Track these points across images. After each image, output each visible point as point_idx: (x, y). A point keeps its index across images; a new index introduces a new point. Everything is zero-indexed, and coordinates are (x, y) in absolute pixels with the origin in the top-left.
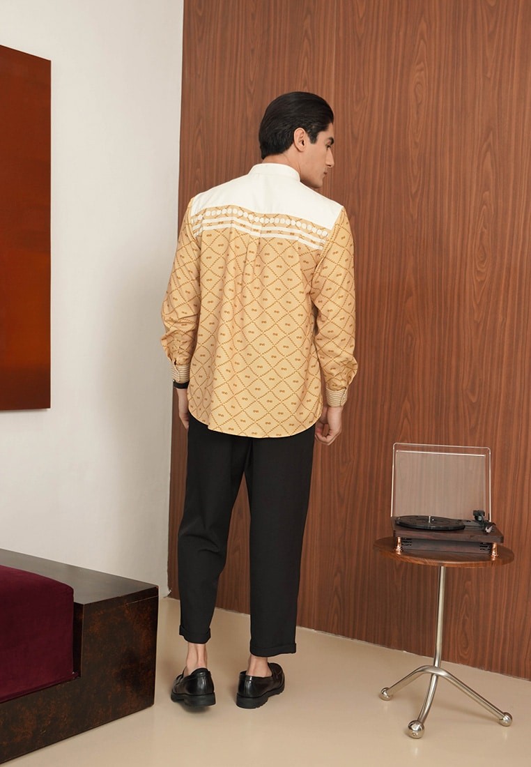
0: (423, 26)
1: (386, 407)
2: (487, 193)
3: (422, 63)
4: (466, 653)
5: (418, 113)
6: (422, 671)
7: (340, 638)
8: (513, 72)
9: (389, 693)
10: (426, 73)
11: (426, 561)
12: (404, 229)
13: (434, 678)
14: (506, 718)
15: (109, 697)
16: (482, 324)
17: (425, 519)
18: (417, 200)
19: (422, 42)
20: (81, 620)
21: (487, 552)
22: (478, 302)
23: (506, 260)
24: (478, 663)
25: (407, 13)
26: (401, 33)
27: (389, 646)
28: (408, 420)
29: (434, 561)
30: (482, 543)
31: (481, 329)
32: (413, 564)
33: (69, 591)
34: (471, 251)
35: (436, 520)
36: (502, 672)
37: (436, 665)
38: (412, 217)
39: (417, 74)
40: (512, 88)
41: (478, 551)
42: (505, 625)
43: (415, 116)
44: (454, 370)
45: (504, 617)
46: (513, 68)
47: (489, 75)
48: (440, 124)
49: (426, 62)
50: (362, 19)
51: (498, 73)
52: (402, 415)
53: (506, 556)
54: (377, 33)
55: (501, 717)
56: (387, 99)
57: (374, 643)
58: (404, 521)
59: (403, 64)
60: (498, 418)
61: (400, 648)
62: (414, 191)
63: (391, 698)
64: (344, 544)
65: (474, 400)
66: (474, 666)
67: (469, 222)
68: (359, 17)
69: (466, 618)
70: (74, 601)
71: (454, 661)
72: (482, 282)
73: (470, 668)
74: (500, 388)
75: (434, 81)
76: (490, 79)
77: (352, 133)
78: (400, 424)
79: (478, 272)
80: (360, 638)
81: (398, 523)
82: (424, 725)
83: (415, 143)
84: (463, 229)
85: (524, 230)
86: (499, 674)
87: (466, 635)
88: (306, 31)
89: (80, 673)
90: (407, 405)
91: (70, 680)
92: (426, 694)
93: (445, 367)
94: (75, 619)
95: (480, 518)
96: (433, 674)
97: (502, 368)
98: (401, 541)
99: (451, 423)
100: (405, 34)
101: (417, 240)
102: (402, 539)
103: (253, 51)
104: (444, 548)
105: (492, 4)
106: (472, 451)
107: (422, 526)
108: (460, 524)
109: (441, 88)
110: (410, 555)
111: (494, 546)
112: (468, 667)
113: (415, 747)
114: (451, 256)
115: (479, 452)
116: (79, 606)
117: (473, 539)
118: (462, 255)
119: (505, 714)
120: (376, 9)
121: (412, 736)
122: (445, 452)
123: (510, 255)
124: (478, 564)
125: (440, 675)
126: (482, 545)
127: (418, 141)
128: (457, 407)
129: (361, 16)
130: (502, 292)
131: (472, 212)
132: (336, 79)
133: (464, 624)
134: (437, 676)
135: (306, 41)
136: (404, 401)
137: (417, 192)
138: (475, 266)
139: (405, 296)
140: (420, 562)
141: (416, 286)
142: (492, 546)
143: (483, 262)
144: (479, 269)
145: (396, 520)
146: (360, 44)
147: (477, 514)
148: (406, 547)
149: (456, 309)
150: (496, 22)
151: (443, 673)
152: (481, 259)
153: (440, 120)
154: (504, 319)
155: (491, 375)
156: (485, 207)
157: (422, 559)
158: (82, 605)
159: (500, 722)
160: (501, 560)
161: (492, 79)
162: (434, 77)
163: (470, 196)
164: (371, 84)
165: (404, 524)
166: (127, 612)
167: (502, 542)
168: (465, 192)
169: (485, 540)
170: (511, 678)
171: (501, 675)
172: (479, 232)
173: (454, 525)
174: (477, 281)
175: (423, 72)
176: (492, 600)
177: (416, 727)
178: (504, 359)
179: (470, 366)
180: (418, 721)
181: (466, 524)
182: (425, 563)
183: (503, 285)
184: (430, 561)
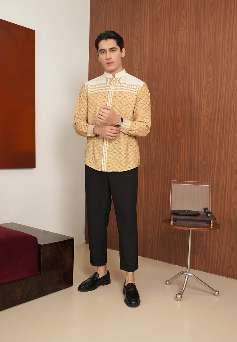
0: (184, 13)
1: (169, 167)
2: (210, 79)
3: (183, 28)
4: (202, 266)
5: (182, 48)
6: (182, 273)
7: (151, 260)
8: (220, 29)
9: (169, 282)
10: (185, 32)
11: (183, 228)
12: (176, 95)
13: (187, 276)
14: (217, 293)
15: (53, 282)
16: (208, 133)
17: (183, 211)
18: (182, 83)
19: (183, 19)
20: (41, 251)
21: (209, 224)
22: (206, 123)
23: (218, 106)
24: (206, 270)
25: (177, 8)
26: (175, 17)
27: (171, 263)
28: (178, 172)
29: (186, 228)
30: (207, 221)
31: (208, 134)
32: (178, 229)
33: (35, 239)
34: (204, 103)
35: (188, 211)
36: (216, 274)
37: (188, 271)
38: (180, 90)
39: (181, 32)
40: (220, 36)
41: (205, 224)
42: (218, 255)
43: (181, 49)
44: (196, 152)
45: (217, 251)
46: (220, 27)
47: (210, 31)
48: (191, 52)
49: (185, 27)
50: (159, 12)
51: (214, 30)
52: (176, 170)
53: (216, 226)
54: (165, 16)
55: (214, 292)
56: (169, 43)
57: (165, 262)
58: (175, 212)
59: (176, 29)
60: (214, 171)
61: (175, 264)
62: (180, 79)
63: (170, 284)
64: (153, 223)
65: (205, 164)
66: (205, 271)
67: (203, 91)
68: (158, 11)
69: (202, 252)
70: (38, 243)
71: (197, 269)
72: (208, 115)
73: (203, 272)
74: (216, 158)
75: (188, 35)
76: (211, 32)
77: (156, 57)
78: (175, 174)
79: (207, 111)
80: (159, 260)
81: (172, 212)
82: (182, 295)
83: (181, 60)
84: (200, 94)
85: (225, 94)
86: (215, 275)
87: (201, 259)
88: (137, 18)
89: (41, 272)
90: (178, 166)
91: (36, 275)
92: (183, 283)
93: (193, 150)
94: (38, 251)
95: (206, 211)
96: (186, 275)
97: (216, 150)
98: (173, 220)
99: (196, 173)
100: (177, 16)
101: (182, 99)
102: (173, 219)
103: (116, 27)
104: (191, 223)
105: (212, 2)
106: (204, 184)
107: (182, 214)
108: (198, 213)
109: (191, 38)
110: (176, 225)
111: (212, 222)
112: (202, 272)
113: (179, 304)
114: (195, 106)
115: (207, 184)
116: (40, 246)
117: (203, 219)
118: (200, 104)
119: (216, 291)
120: (165, 7)
121: (177, 300)
122: (193, 184)
123: (219, 104)
124: (205, 229)
125: (189, 275)
126: (206, 221)
127: (182, 59)
128: (198, 167)
129: (159, 10)
130: (216, 119)
131: (204, 87)
132: (149, 36)
133: (201, 255)
134: (188, 276)
135: (137, 21)
136: (176, 165)
137: (182, 80)
138: (205, 109)
139: (177, 122)
140: (180, 228)
141: (181, 118)
142: (211, 222)
143: (208, 107)
144: (207, 110)
145: (171, 211)
146: (158, 22)
147: (205, 209)
148: (175, 222)
149: (197, 126)
150: (213, 9)
151: (190, 274)
152: (208, 106)
153: (191, 50)
154: (217, 130)
155: (212, 153)
156: (209, 85)
157: (181, 227)
158: (41, 245)
159: (214, 295)
160: (214, 228)
161: (212, 32)
162: (188, 33)
163: (203, 80)
164: (163, 37)
165: (175, 213)
166: (61, 248)
167: (215, 220)
168: (201, 79)
169: (208, 219)
170: (220, 276)
171: (216, 275)
172: (207, 95)
173: (195, 213)
174: (206, 115)
175: (184, 31)
176: (212, 244)
177: (179, 296)
178: (217, 147)
179: (203, 150)
180: (180, 294)
181: (200, 213)
182: (183, 229)
183: (217, 117)
184: (184, 228)
